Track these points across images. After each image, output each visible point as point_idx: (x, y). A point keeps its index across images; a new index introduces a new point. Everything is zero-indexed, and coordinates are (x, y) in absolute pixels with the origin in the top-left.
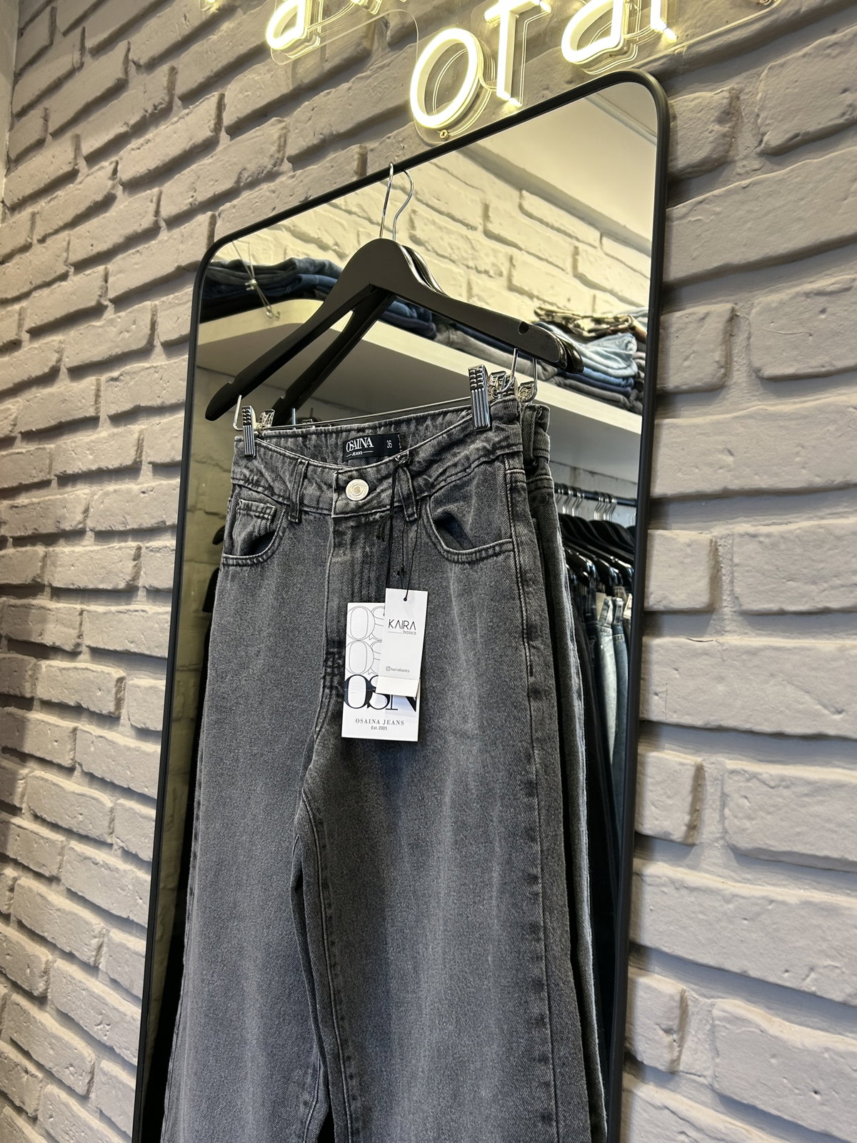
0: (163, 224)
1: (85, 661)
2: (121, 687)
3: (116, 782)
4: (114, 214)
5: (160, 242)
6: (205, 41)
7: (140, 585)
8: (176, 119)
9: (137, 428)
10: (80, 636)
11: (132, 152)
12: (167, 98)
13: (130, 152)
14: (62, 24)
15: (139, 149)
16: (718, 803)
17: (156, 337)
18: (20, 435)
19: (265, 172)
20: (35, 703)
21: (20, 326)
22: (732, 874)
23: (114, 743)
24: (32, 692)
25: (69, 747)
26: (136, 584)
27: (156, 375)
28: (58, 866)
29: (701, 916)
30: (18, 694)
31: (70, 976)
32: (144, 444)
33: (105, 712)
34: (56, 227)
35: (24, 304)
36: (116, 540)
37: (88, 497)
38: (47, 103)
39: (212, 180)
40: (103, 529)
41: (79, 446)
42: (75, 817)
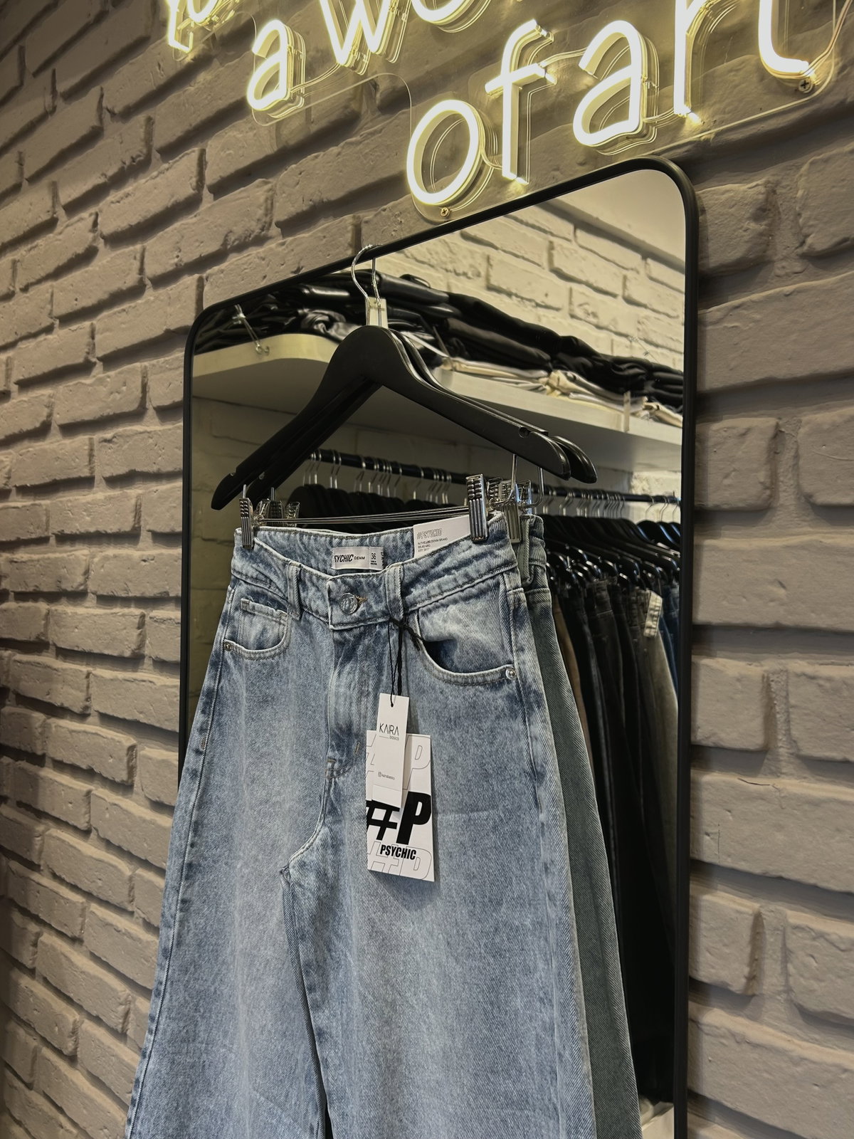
0: (148, 282)
1: (94, 725)
2: (132, 755)
3: (133, 853)
4: (97, 269)
5: (147, 302)
6: (180, 92)
7: (146, 652)
8: (155, 173)
9: (135, 491)
10: (88, 699)
11: (112, 205)
12: (145, 151)
13: (109, 206)
14: (32, 65)
15: (119, 202)
16: (779, 954)
17: (147, 400)
18: (14, 489)
19: (252, 236)
20: (48, 760)
21: (8, 376)
22: (798, 1031)
23: (130, 813)
24: (43, 749)
25: (84, 810)
26: (142, 652)
27: (151, 441)
28: (79, 927)
29: (766, 1075)
30: (29, 750)
31: (99, 1040)
32: (142, 509)
33: (117, 780)
34: (38, 277)
35: (10, 353)
36: (119, 605)
37: (88, 558)
38: (21, 147)
39: (197, 240)
40: (105, 594)
41: (76, 507)
42: (94, 881)
